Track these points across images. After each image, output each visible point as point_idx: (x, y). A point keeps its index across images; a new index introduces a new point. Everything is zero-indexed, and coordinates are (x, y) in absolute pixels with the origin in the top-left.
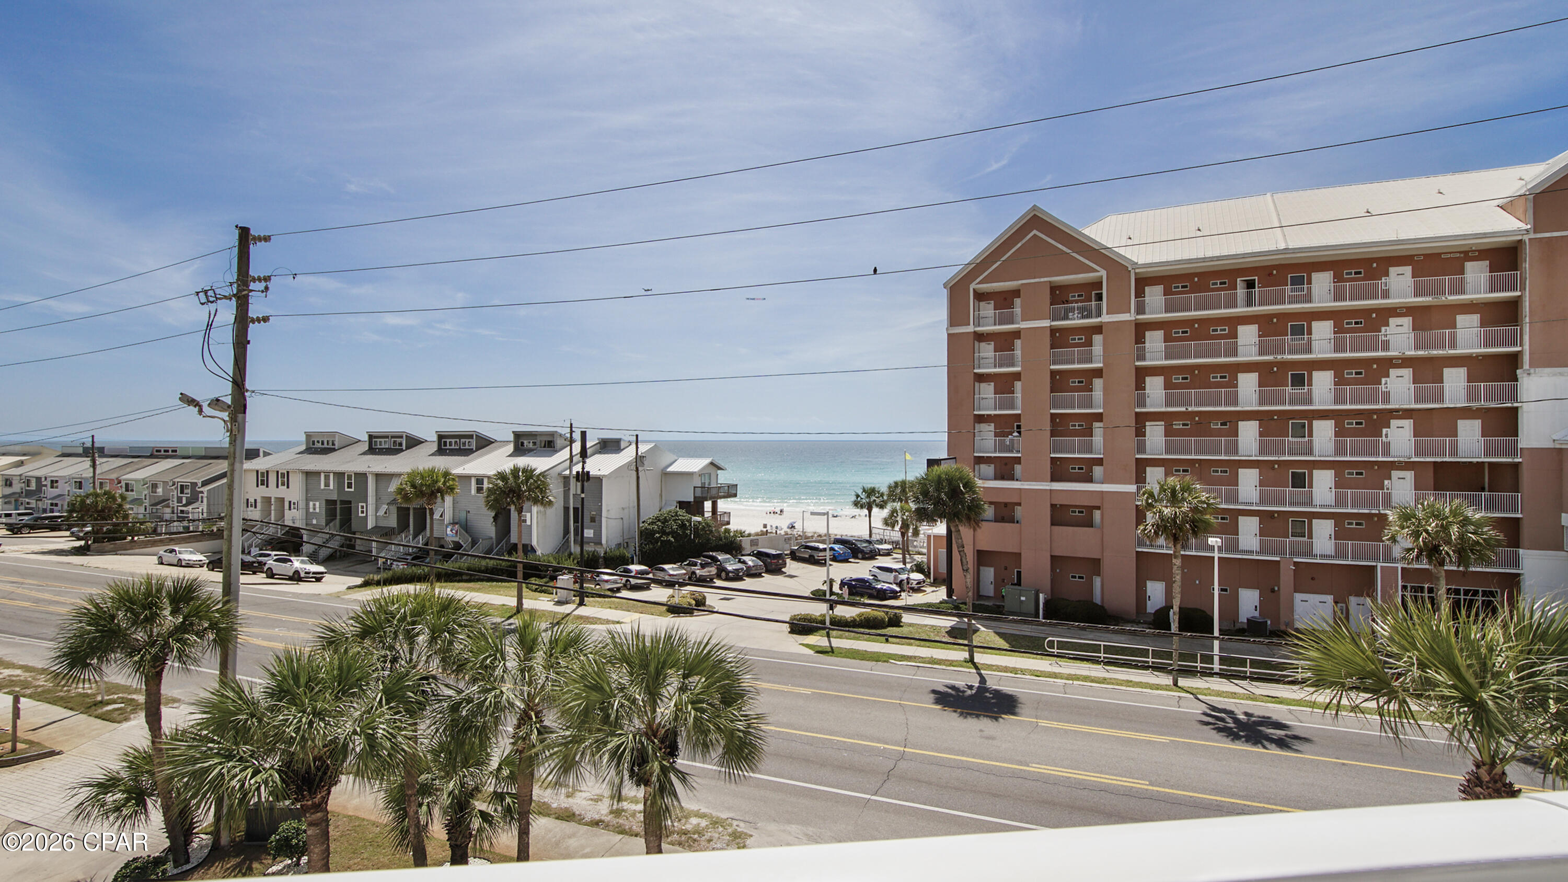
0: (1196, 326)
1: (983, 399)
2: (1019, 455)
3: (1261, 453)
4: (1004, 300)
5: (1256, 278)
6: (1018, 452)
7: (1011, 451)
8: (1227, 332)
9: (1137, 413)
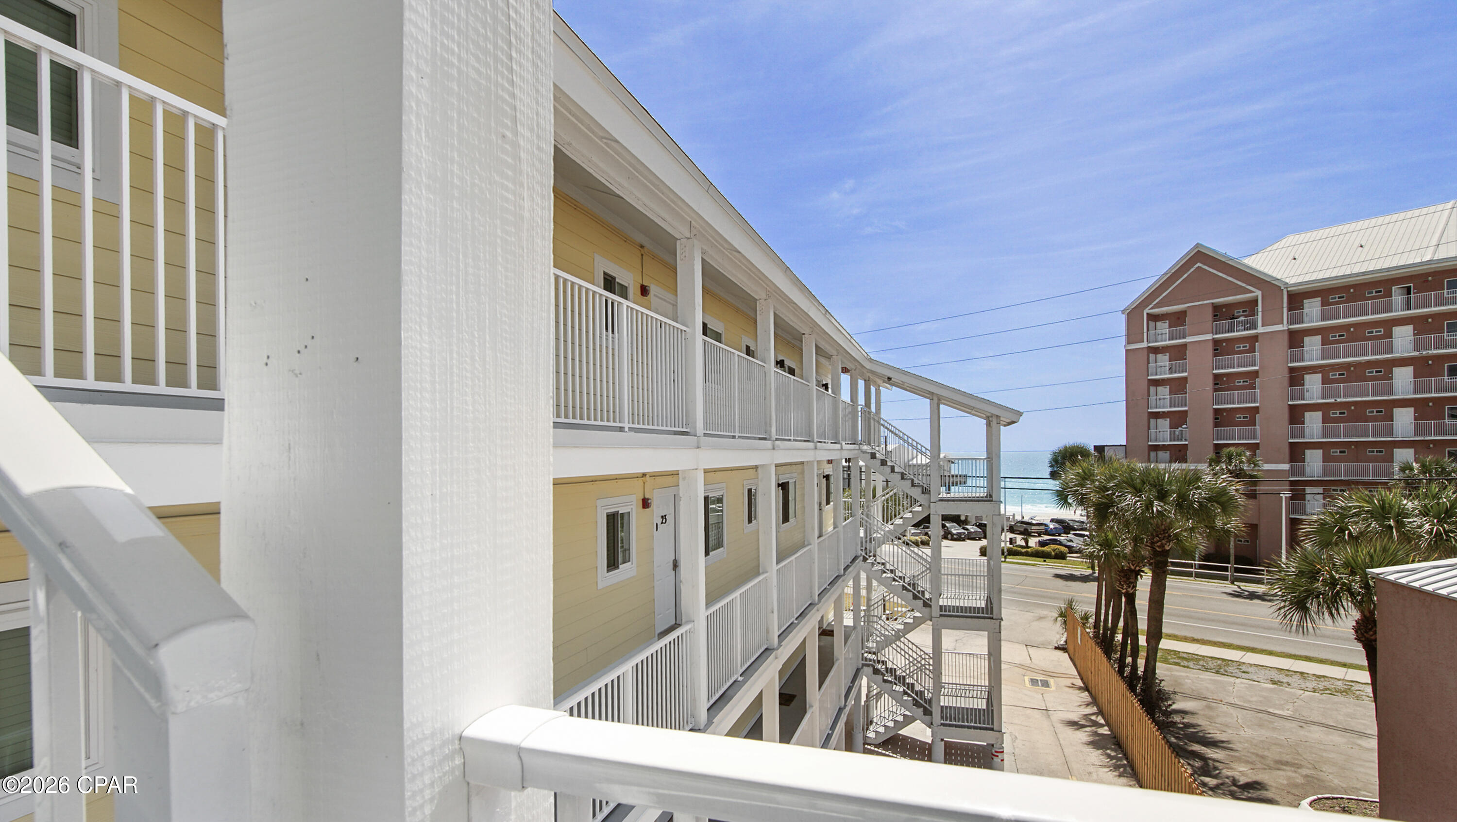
0: (1352, 329)
1: (1160, 399)
2: (1187, 443)
3: (1416, 435)
4: (1178, 319)
5: (1412, 285)
6: (1186, 440)
7: (1181, 440)
8: (1382, 333)
9: (1290, 406)
